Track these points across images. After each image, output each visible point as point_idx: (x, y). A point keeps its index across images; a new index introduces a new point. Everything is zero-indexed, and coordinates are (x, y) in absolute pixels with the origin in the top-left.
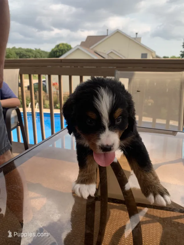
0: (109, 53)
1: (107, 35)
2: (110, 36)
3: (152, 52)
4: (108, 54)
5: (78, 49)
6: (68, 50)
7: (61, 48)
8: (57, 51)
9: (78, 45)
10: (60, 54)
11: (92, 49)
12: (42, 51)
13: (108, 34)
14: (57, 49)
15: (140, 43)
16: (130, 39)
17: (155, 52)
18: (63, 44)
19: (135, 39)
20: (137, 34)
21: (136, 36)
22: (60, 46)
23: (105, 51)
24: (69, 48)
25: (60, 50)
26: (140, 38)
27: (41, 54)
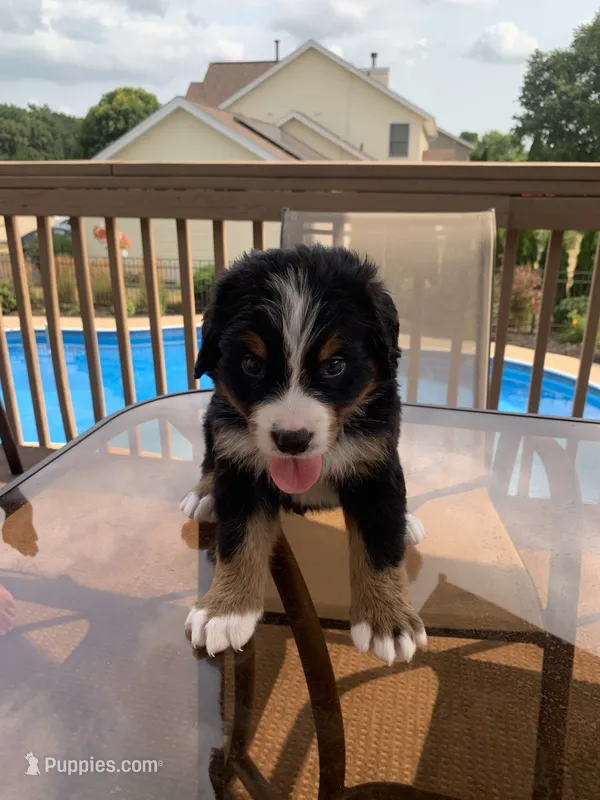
0: (286, 123)
1: (276, 62)
2: (287, 66)
3: (425, 120)
4: (281, 128)
5: (179, 110)
6: (148, 113)
7: (121, 104)
8: (106, 117)
9: (177, 97)
10: (121, 125)
11: (227, 110)
12: (55, 114)
13: (281, 57)
14: (106, 107)
15: (385, 87)
16: (351, 75)
17: (433, 119)
18: (128, 91)
19: (369, 73)
20: (374, 55)
21: (374, 63)
22: (118, 97)
23: (270, 115)
24: (149, 105)
25: (119, 113)
26: (385, 72)
27: (52, 124)
